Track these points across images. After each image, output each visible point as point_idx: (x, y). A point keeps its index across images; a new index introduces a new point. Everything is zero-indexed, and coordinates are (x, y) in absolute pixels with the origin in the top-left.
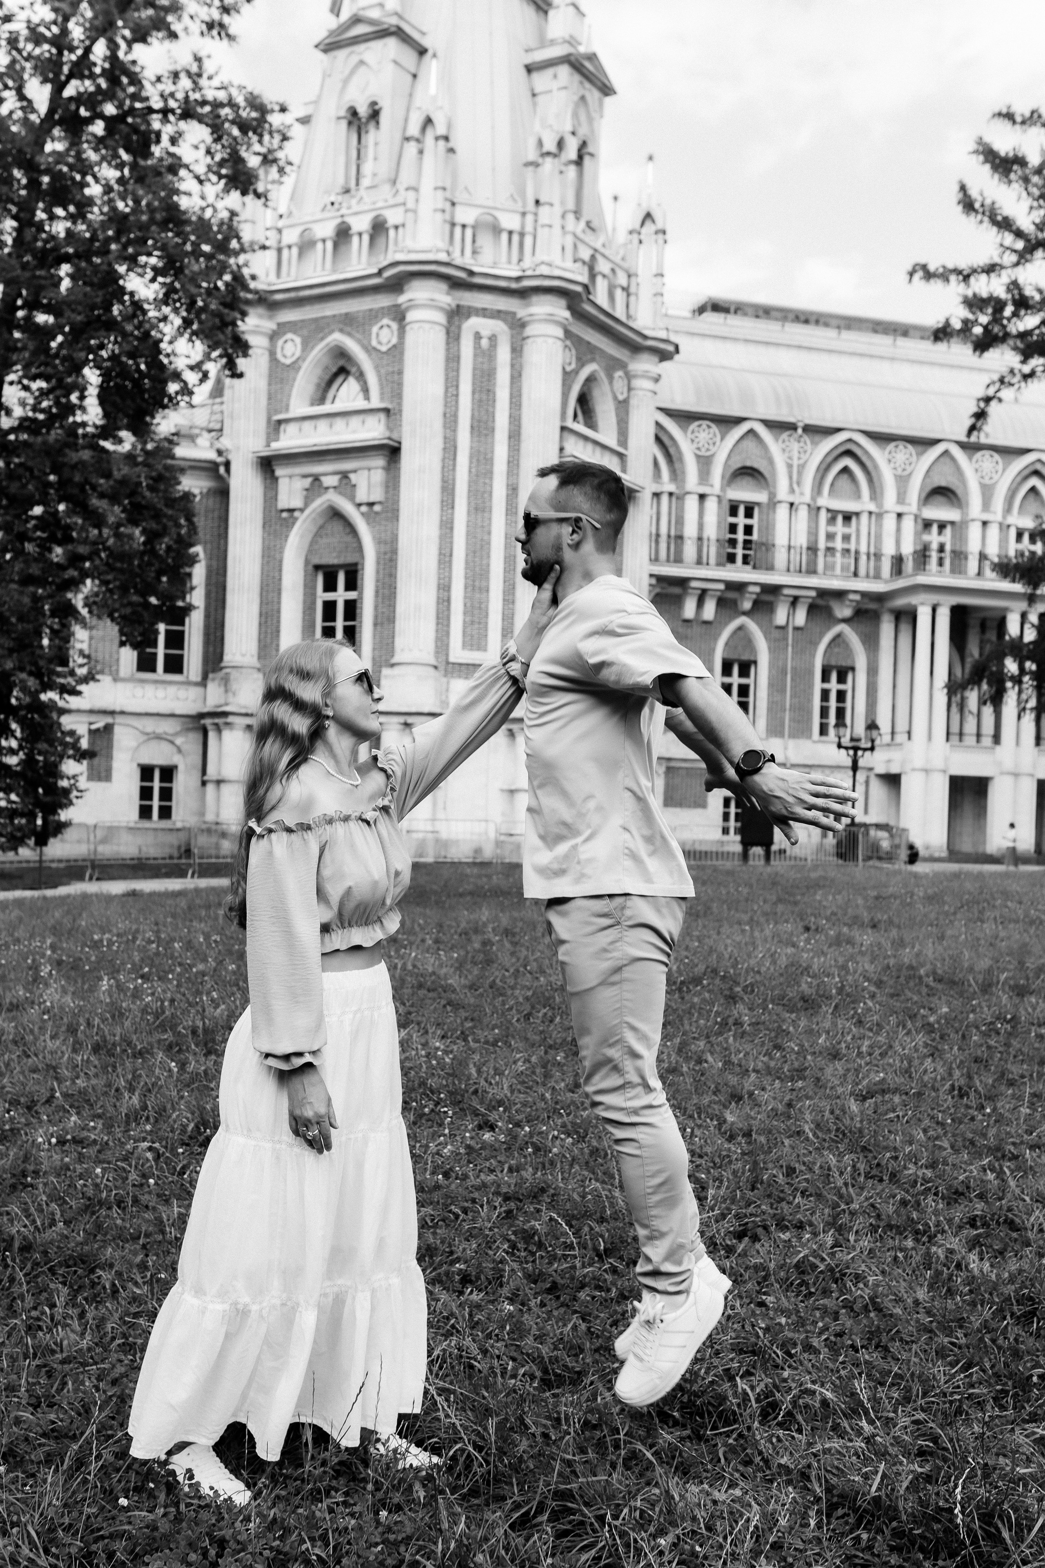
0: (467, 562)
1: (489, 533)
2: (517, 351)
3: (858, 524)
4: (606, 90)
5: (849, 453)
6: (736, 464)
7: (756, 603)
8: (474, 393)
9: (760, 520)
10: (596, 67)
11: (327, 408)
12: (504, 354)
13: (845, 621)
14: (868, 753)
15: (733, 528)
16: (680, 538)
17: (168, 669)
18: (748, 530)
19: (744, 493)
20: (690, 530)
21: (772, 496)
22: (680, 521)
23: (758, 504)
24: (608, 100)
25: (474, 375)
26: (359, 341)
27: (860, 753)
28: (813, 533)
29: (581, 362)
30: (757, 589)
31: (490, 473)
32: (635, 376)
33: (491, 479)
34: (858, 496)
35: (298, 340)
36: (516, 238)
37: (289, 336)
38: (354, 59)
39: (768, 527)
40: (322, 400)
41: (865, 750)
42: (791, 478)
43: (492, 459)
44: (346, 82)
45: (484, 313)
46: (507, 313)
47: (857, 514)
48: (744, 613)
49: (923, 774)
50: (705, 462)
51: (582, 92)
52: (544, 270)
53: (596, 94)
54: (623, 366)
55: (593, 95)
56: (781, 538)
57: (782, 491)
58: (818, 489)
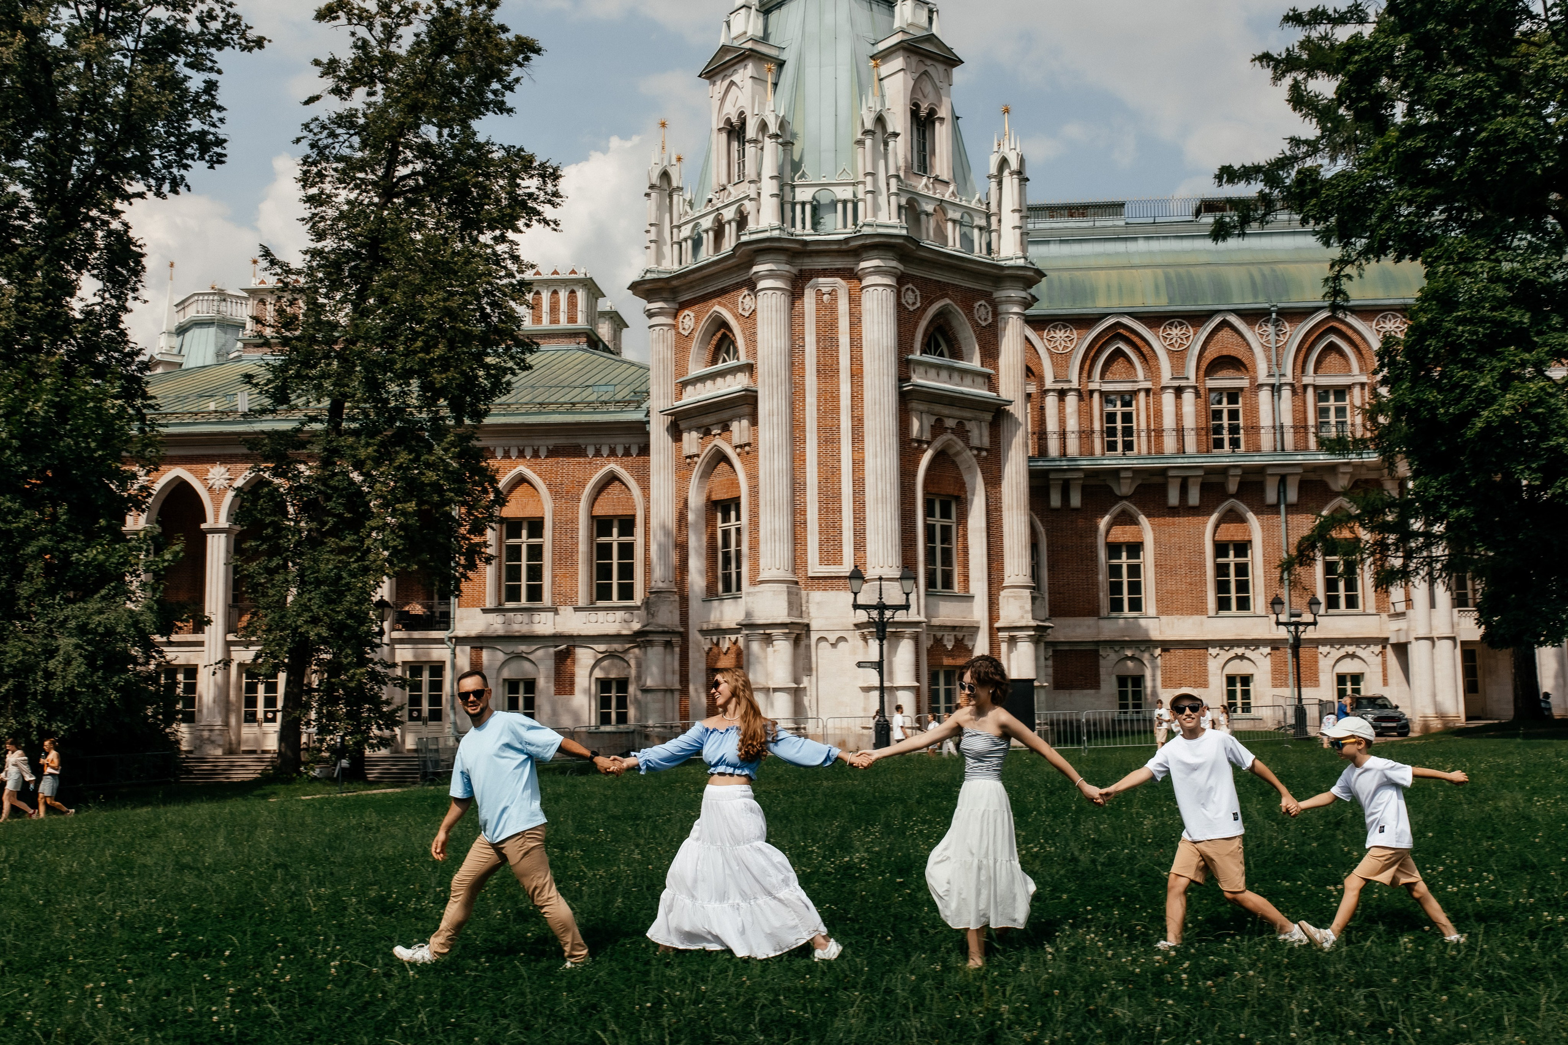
0: (820, 488)
1: (839, 461)
2: (855, 301)
3: (1352, 397)
4: (952, 61)
5: (1333, 330)
6: (1211, 353)
7: (1241, 485)
8: (818, 342)
9: (1245, 404)
10: (936, 46)
11: (720, 366)
12: (843, 305)
13: (1344, 494)
15: (1217, 415)
16: (1159, 432)
17: (620, 596)
18: (1233, 415)
19: (1225, 381)
20: (1169, 422)
21: (1253, 379)
22: (1159, 414)
23: (1241, 389)
24: (956, 72)
25: (817, 327)
26: (731, 310)
27: (1301, 628)
28: (1300, 413)
29: (928, 301)
30: (1239, 472)
31: (837, 409)
32: (1001, 303)
33: (838, 414)
34: (1348, 371)
35: (692, 315)
36: (850, 206)
37: (686, 312)
38: (727, 82)
39: (1253, 411)
40: (714, 361)
41: (1308, 624)
42: (1269, 360)
43: (838, 396)
44: (723, 100)
45: (825, 273)
46: (844, 269)
47: (1350, 387)
48: (1232, 496)
49: (1428, 643)
50: (1178, 356)
51: (923, 68)
52: (867, 230)
53: (941, 68)
54: (988, 296)
55: (936, 71)
56: (1265, 419)
57: (1262, 376)
58: (1301, 366)
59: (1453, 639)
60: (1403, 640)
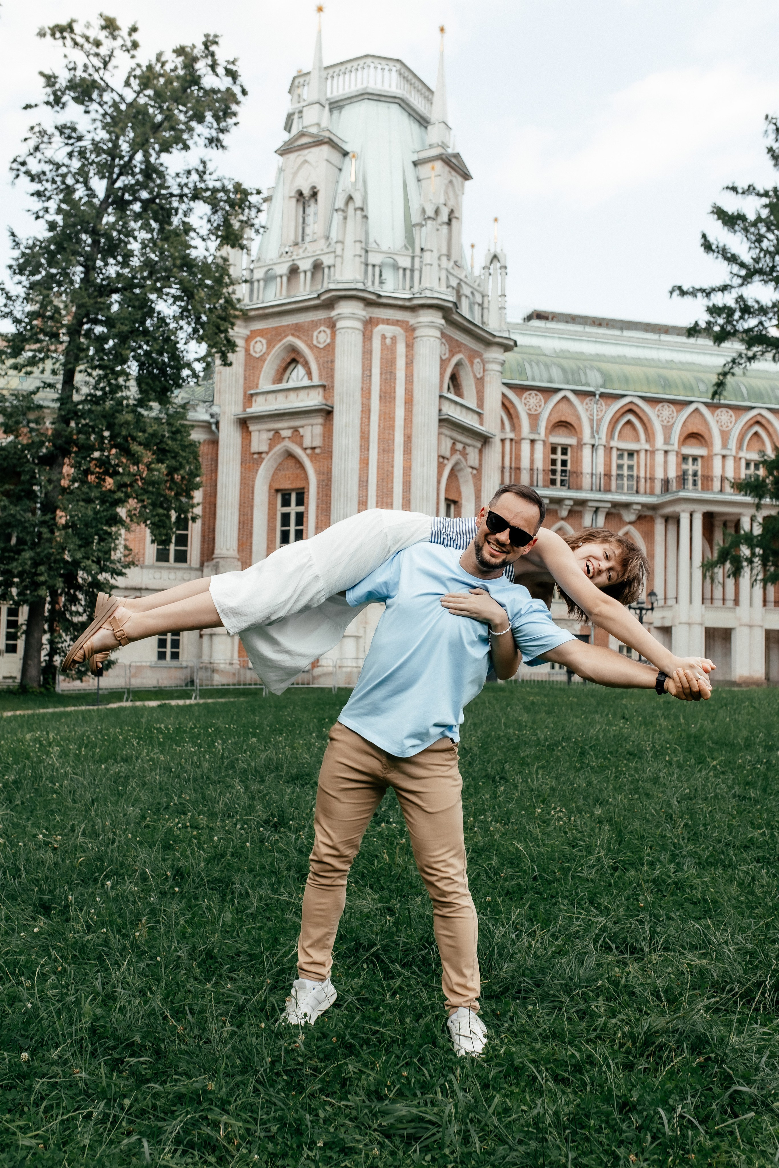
0: (378, 486)
1: (393, 467)
2: (410, 346)
3: (638, 458)
4: (466, 176)
5: (630, 411)
6: (555, 419)
7: (570, 512)
8: (381, 374)
9: (572, 457)
10: (459, 162)
11: (283, 386)
12: (401, 348)
13: (630, 523)
14: (650, 612)
15: (554, 462)
16: (518, 469)
17: (177, 560)
18: (564, 463)
19: (561, 439)
20: (525, 463)
21: (580, 440)
22: (518, 458)
23: (570, 446)
24: (467, 183)
25: (381, 363)
26: (305, 342)
27: (644, 612)
28: (608, 464)
29: (452, 354)
30: (571, 503)
31: (392, 427)
32: (488, 362)
33: (393, 430)
34: (637, 439)
35: (264, 342)
36: (408, 273)
37: (258, 339)
38: (301, 159)
39: (578, 461)
40: (280, 380)
41: (647, 610)
42: (592, 428)
43: (394, 417)
44: (295, 174)
45: (387, 322)
46: (403, 322)
47: (637, 452)
48: (562, 519)
49: (687, 626)
50: (534, 419)
51: (450, 178)
52: (428, 294)
53: (460, 179)
54: (480, 355)
55: (458, 179)
56: (586, 468)
57: (587, 437)
58: (611, 435)
59: (701, 624)
60: (667, 624)
